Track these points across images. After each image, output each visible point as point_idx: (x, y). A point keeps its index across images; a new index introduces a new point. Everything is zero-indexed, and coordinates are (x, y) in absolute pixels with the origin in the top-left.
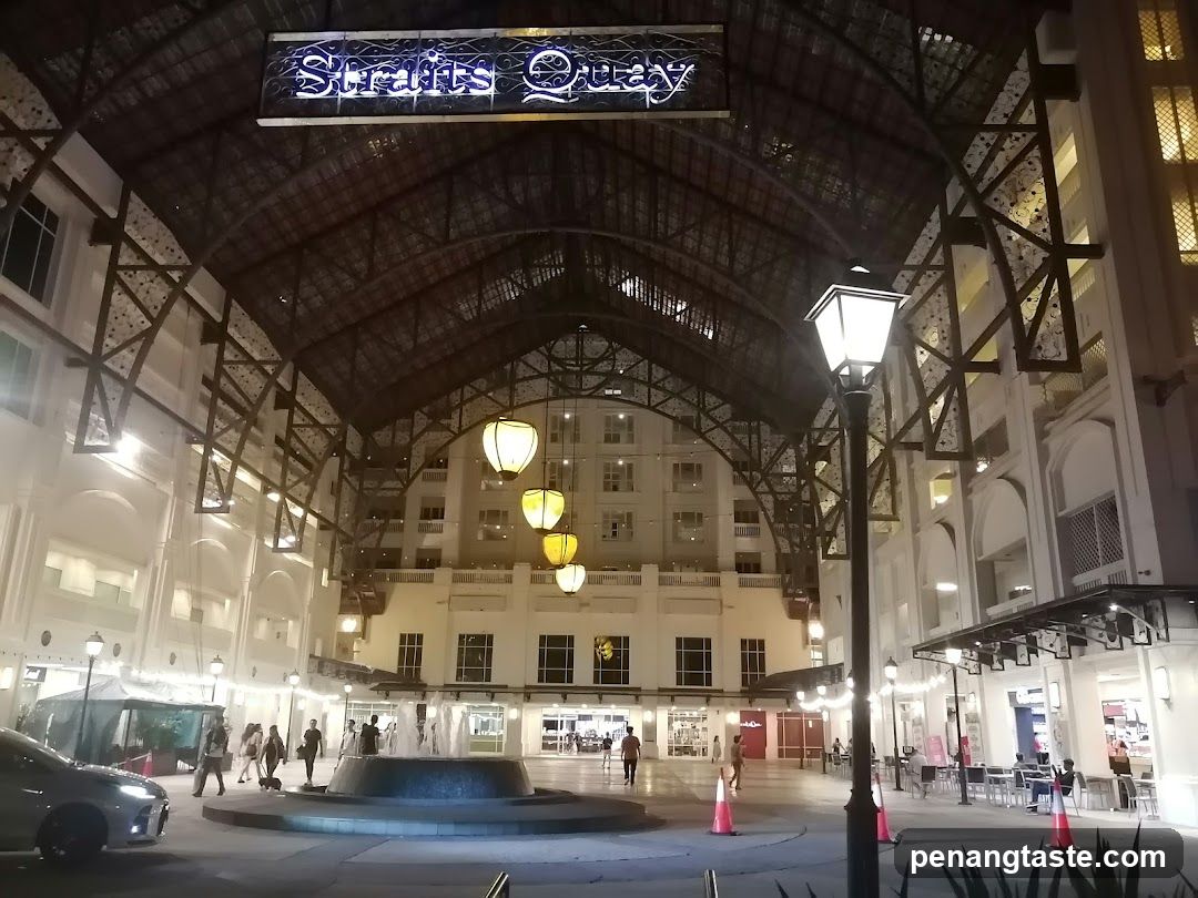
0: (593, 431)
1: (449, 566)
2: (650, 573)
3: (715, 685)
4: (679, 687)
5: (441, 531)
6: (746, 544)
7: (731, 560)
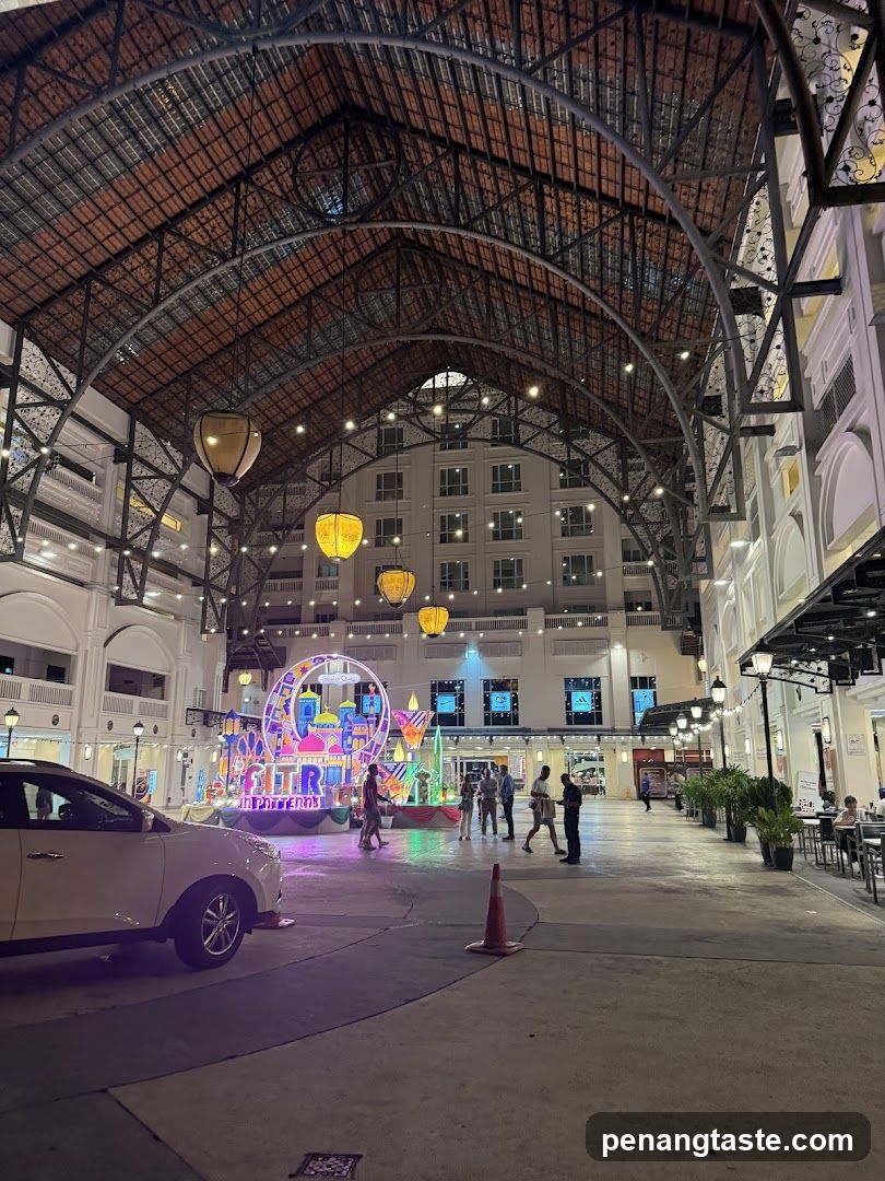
0: (480, 481)
1: (343, 619)
2: (535, 616)
3: (606, 725)
4: (570, 727)
5: (336, 587)
6: (634, 583)
7: (620, 598)
